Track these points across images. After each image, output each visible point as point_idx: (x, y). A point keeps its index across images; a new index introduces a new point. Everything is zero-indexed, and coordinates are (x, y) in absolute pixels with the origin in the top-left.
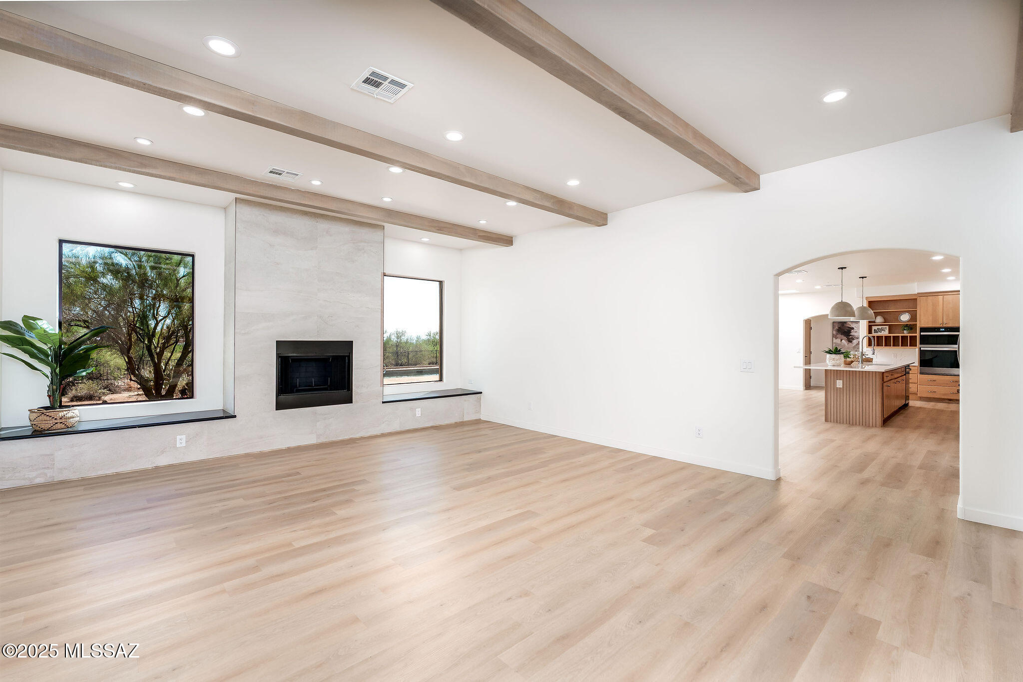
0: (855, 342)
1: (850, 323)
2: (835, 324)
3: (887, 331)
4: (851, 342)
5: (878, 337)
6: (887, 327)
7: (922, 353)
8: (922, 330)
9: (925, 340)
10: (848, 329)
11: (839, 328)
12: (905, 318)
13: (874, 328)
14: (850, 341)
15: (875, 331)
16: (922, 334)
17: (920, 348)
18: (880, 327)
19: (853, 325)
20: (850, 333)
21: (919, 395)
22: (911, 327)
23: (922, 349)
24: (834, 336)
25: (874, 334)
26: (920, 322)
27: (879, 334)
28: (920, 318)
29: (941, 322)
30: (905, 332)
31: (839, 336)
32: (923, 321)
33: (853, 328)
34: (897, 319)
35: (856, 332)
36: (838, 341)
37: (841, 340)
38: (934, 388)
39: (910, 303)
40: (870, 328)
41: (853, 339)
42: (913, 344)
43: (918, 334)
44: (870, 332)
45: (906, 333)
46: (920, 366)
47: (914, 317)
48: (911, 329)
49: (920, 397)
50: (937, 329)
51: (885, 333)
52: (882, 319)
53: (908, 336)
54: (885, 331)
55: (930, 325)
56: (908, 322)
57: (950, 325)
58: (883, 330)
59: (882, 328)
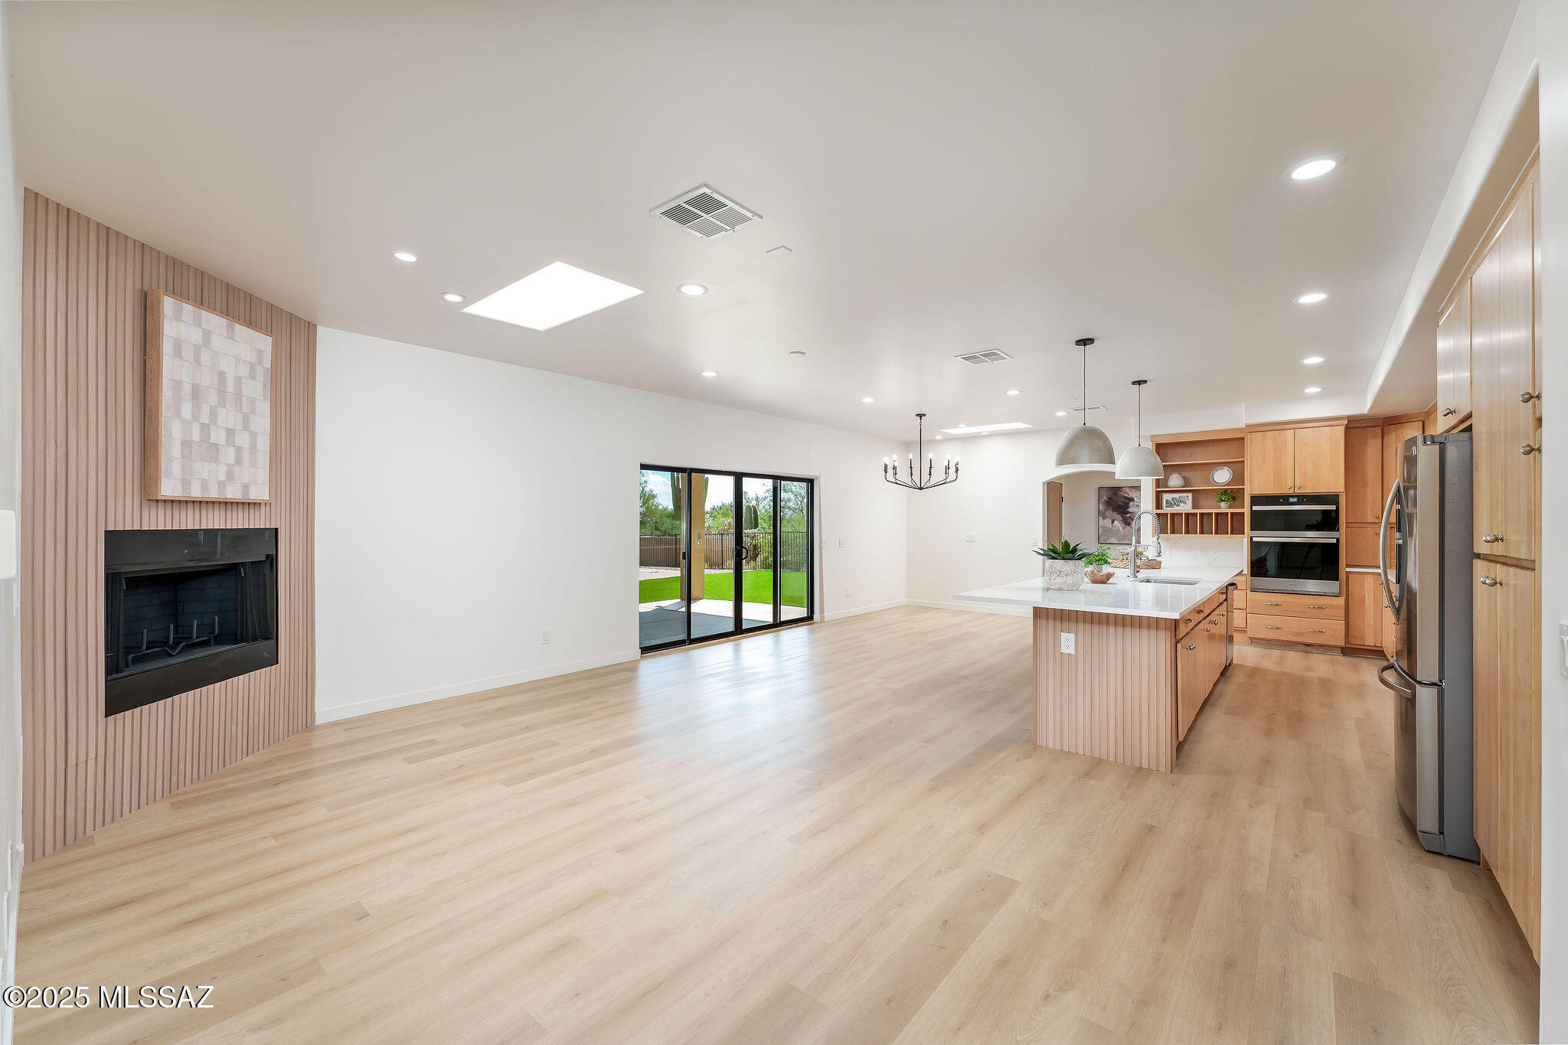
0: (1134, 524)
1: (1127, 490)
2: (1101, 492)
3: (1190, 502)
4: (1129, 524)
5: (1173, 515)
6: (1190, 495)
7: (1255, 546)
8: (1256, 500)
9: (1260, 522)
10: (1124, 500)
11: (1109, 498)
12: (1222, 476)
13: (1166, 497)
14: (1127, 521)
15: (1169, 504)
16: (1254, 508)
17: (1251, 538)
18: (1177, 496)
19: (1132, 494)
20: (1128, 507)
21: (1249, 634)
22: (1232, 495)
23: (1254, 539)
24: (1100, 514)
25: (1166, 510)
26: (1251, 483)
27: (1175, 509)
28: (1251, 475)
29: (1290, 484)
30: (1223, 504)
31: (1110, 513)
32: (1258, 483)
33: (1132, 500)
34: (1208, 480)
35: (1136, 506)
36: (1107, 522)
37: (1113, 522)
38: (1275, 620)
39: (1232, 445)
40: (1158, 495)
41: (1132, 520)
42: (1237, 530)
43: (1246, 511)
44: (1158, 505)
45: (1224, 508)
46: (1253, 574)
47: (1239, 477)
48: (1234, 498)
49: (1251, 638)
50: (1283, 499)
51: (1186, 507)
52: (1181, 479)
53: (1228, 513)
54: (1185, 503)
55: (1269, 490)
56: (1229, 485)
57: (1309, 490)
58: (1182, 502)
59: (1180, 497)
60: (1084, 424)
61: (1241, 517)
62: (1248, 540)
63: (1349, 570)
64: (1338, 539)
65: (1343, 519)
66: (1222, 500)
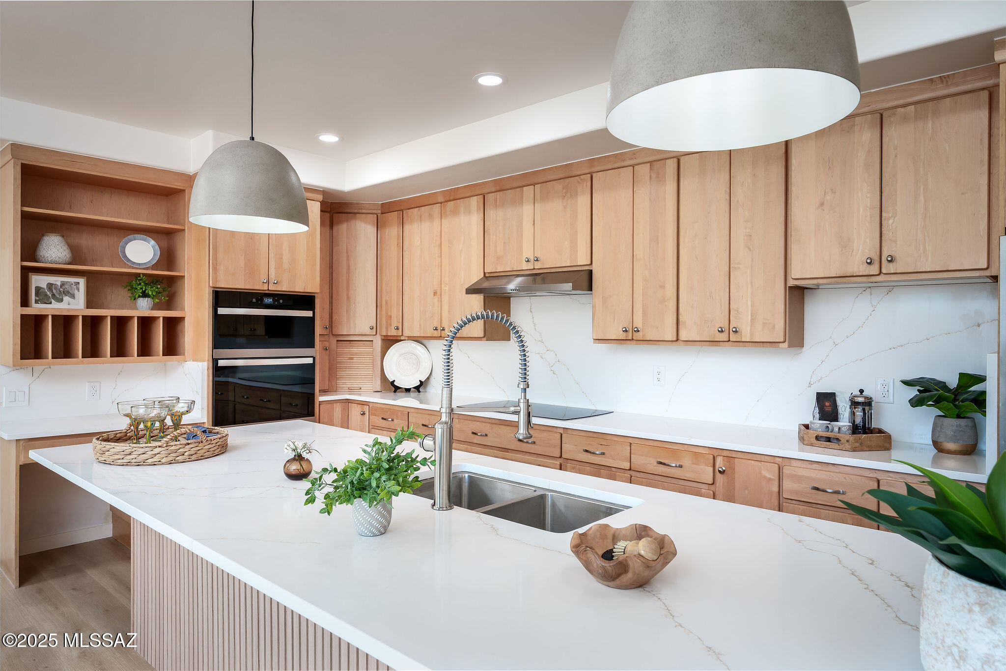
3: (83, 293)
6: (82, 281)
7: (222, 373)
12: (140, 251)
13: (39, 282)
15: (43, 295)
16: (220, 311)
18: (57, 281)
23: (221, 363)
25: (40, 309)
26: (212, 269)
27: (55, 307)
29: (264, 276)
30: (145, 301)
32: (225, 269)
34: (115, 257)
44: (25, 298)
45: (148, 307)
47: (170, 256)
51: (76, 304)
52: (65, 247)
53: (159, 317)
54: (73, 296)
55: (239, 283)
56: (154, 268)
57: (285, 287)
58: (67, 293)
59: (63, 284)
61: (173, 326)
62: (206, 364)
63: (322, 399)
64: (314, 359)
65: (318, 330)
66: (145, 295)
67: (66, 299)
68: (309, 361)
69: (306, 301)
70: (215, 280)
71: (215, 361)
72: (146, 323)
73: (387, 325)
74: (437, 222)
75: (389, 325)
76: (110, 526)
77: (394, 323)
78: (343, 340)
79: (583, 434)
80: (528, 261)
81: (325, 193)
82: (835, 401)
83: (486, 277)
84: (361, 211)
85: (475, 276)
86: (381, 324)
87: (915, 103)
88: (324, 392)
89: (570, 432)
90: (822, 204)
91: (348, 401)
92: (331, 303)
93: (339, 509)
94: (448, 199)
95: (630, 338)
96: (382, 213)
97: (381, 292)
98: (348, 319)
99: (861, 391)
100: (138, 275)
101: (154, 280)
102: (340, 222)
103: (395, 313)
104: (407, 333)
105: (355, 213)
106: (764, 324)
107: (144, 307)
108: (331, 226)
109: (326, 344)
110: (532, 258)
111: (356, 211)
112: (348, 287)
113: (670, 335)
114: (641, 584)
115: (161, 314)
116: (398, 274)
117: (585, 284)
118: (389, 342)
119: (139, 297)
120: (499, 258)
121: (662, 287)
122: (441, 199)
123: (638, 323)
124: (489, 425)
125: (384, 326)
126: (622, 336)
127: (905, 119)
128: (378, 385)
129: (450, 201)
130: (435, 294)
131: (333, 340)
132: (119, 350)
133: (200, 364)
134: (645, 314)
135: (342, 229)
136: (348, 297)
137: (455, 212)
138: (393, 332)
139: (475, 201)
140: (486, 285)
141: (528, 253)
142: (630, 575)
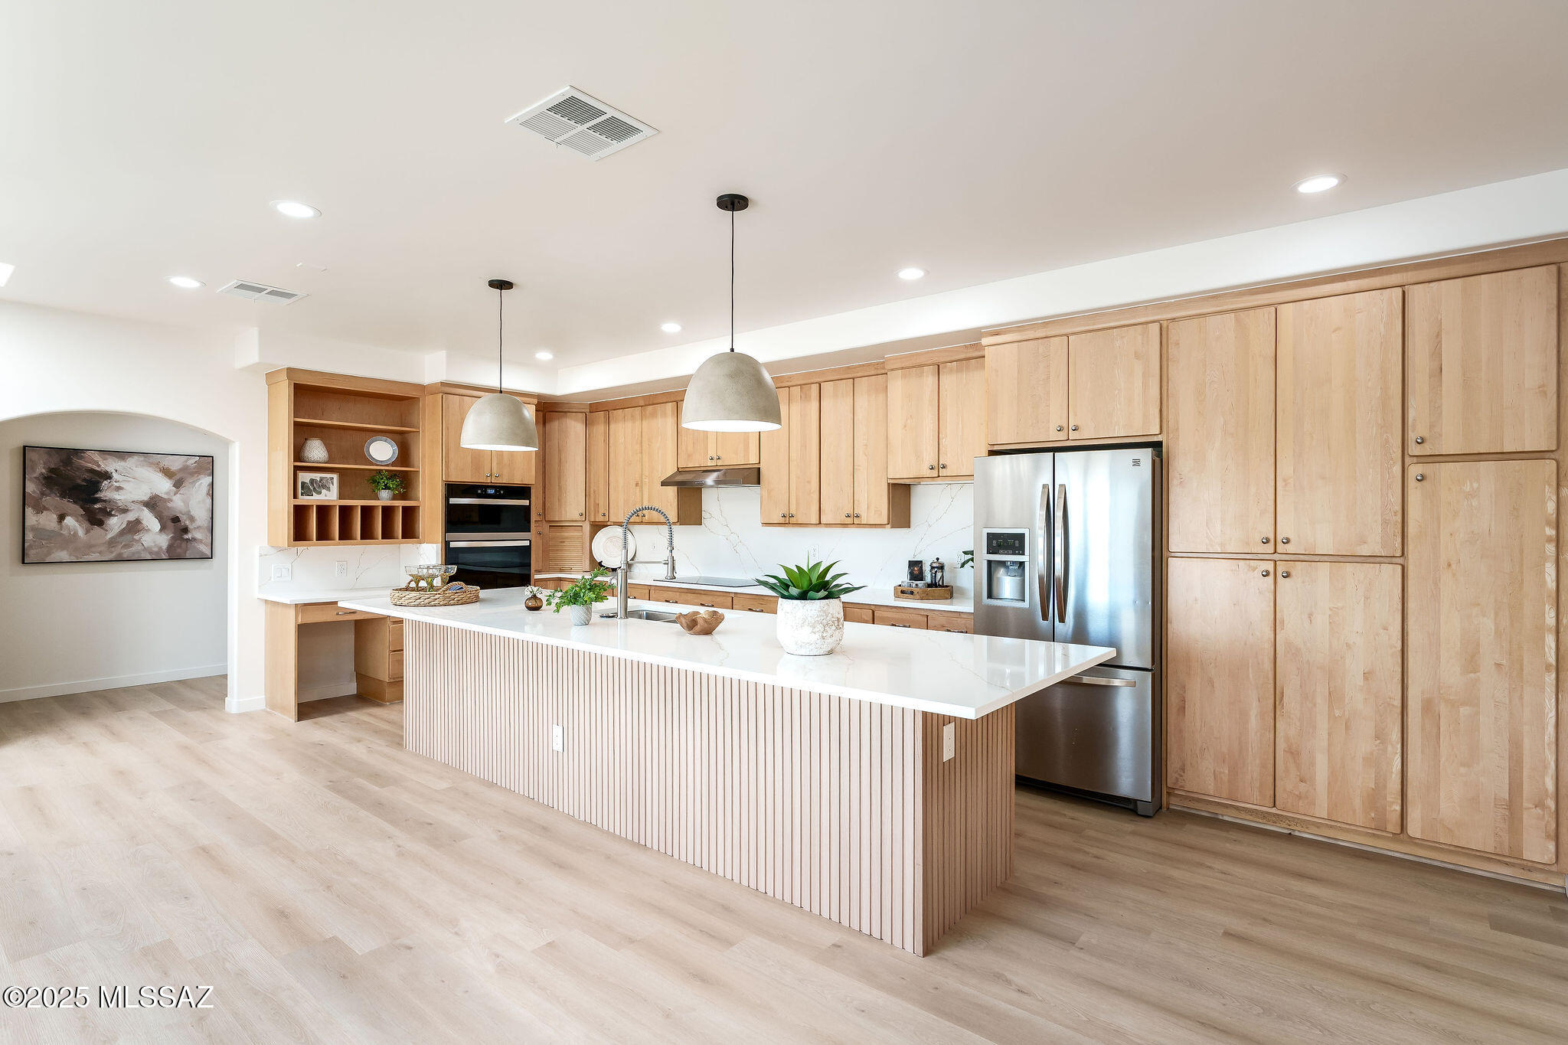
0: (116, 523)
1: (97, 457)
2: (33, 459)
3: (335, 488)
4: (100, 523)
5: (319, 509)
6: (335, 477)
7: (452, 554)
8: (443, 489)
9: (460, 520)
10: (87, 476)
11: (52, 471)
12: (382, 451)
13: (301, 477)
14: (96, 517)
15: (306, 491)
16: (448, 500)
17: (444, 541)
18: (317, 476)
19: (109, 465)
20: (98, 490)
23: (453, 545)
24: (28, 502)
25: (304, 499)
26: (446, 465)
27: (317, 499)
28: (424, 453)
29: (487, 471)
30: (384, 494)
31: (52, 500)
32: (455, 465)
33: (107, 476)
34: (362, 455)
35: (119, 488)
36: (47, 519)
37: (60, 518)
41: (109, 514)
43: (425, 504)
44: (295, 491)
47: (406, 454)
48: (405, 485)
50: (481, 490)
51: (331, 495)
52: (324, 449)
53: (398, 506)
54: (329, 489)
55: (467, 477)
56: (393, 464)
57: (505, 480)
58: (324, 487)
59: (321, 479)
60: (732, 350)
61: (410, 514)
62: (440, 545)
63: (537, 577)
64: (530, 541)
65: (534, 517)
66: (387, 487)
67: (324, 491)
68: (527, 543)
69: (523, 492)
70: (448, 475)
71: (447, 543)
72: (388, 511)
73: (595, 510)
74: (638, 423)
75: (596, 511)
76: (355, 685)
77: (602, 511)
78: (556, 526)
79: (748, 596)
80: (712, 459)
81: (539, 396)
82: (922, 567)
83: (679, 472)
84: (571, 410)
85: (670, 470)
86: (589, 513)
87: (957, 361)
88: (539, 572)
89: (739, 595)
90: (905, 426)
91: (560, 579)
92: (544, 492)
93: (565, 608)
94: (647, 403)
95: (787, 522)
96: (590, 412)
97: (590, 483)
98: (560, 505)
99: (938, 559)
100: (380, 471)
101: (393, 475)
102: (551, 420)
103: (602, 502)
104: (613, 519)
105: (565, 412)
106: (875, 511)
107: (385, 498)
108: (544, 423)
109: (540, 529)
110: (715, 457)
111: (566, 410)
112: (559, 478)
113: (815, 520)
114: (708, 631)
115: (400, 504)
116: (605, 465)
117: (756, 480)
118: (597, 527)
119: (383, 489)
120: (689, 456)
121: (809, 482)
122: (642, 403)
123: (793, 511)
124: (678, 594)
125: (593, 514)
126: (782, 520)
127: (951, 371)
128: (587, 565)
129: (650, 405)
130: (637, 485)
131: (546, 526)
132: (367, 534)
133: (435, 545)
134: (798, 504)
135: (554, 426)
136: (560, 488)
137: (654, 415)
138: (600, 518)
139: (670, 407)
140: (679, 478)
141: (712, 453)
142: (699, 626)
